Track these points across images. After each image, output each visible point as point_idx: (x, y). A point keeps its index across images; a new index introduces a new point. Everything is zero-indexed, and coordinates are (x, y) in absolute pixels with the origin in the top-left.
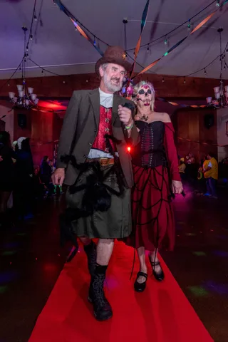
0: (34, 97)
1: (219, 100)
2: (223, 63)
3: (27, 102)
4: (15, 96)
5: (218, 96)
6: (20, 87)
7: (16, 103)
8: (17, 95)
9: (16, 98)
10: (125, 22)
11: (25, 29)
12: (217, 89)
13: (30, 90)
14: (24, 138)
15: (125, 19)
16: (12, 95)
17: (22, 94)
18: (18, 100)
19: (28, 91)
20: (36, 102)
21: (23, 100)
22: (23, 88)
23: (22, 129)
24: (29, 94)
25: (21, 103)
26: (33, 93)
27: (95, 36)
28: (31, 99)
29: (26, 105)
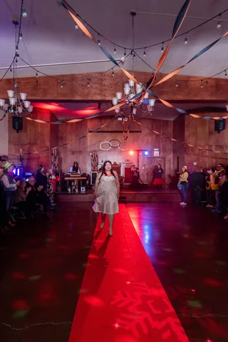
0: (27, 104)
3: (20, 110)
4: (6, 103)
6: (11, 93)
7: (7, 111)
9: (7, 106)
10: (133, 14)
11: (16, 23)
13: (23, 96)
15: (134, 11)
16: (1, 103)
17: (13, 102)
18: (9, 108)
19: (20, 96)
20: (31, 110)
21: (14, 109)
22: (14, 93)
23: (18, 132)
24: (21, 101)
25: (12, 111)
26: (26, 100)
27: (99, 34)
28: (24, 107)
29: (18, 113)
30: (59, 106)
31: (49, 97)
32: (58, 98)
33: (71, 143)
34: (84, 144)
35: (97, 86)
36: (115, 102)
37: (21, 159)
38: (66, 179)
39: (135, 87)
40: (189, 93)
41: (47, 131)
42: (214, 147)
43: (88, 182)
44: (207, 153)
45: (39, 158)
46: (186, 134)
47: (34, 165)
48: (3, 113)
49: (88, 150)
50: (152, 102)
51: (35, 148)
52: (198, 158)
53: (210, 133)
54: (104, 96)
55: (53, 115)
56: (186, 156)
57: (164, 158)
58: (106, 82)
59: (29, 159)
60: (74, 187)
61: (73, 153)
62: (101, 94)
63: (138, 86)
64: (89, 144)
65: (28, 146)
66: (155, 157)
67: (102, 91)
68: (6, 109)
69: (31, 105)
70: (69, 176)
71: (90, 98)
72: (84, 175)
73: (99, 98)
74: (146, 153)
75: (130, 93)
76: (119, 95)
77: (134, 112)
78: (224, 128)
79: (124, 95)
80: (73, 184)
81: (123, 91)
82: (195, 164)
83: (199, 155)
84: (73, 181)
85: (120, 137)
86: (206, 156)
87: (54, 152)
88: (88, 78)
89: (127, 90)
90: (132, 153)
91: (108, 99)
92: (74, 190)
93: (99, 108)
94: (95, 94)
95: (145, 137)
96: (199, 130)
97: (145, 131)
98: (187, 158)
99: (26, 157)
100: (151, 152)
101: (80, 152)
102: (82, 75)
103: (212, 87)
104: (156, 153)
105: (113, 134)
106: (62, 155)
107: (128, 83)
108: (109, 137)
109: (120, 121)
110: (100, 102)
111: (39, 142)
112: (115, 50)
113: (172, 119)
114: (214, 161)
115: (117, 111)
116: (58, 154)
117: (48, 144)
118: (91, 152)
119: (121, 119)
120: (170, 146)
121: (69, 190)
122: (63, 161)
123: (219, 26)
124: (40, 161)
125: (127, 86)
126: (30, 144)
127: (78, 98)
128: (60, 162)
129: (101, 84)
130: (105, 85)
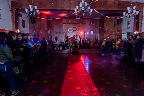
0: (38, 11)
3: (34, 13)
5: (129, 12)
6: (30, 6)
7: (29, 14)
8: (29, 10)
9: (29, 12)
12: (128, 8)
13: (36, 7)
16: (26, 10)
17: (31, 10)
18: (30, 13)
19: (34, 7)
20: (39, 14)
21: (32, 13)
22: (32, 6)
23: (33, 24)
24: (35, 9)
25: (31, 14)
26: (37, 9)
28: (36, 12)
29: (34, 15)
30: (51, 12)
31: (46, 8)
32: (51, 9)
33: (56, 28)
34: (62, 29)
35: (67, 3)
36: (76, 10)
37: (35, 35)
38: (54, 44)
39: (84, 3)
40: (107, 7)
41: (45, 23)
42: (116, 31)
43: (63, 45)
44: (114, 33)
45: (42, 35)
46: (105, 25)
47: (40, 38)
48: (27, 15)
49: (63, 31)
50: (91, 11)
51: (40, 31)
52: (109, 35)
53: (115, 25)
54: (70, 8)
55: (48, 16)
56: (104, 34)
57: (95, 35)
59: (38, 35)
60: (57, 48)
61: (57, 33)
62: (69, 7)
63: (86, 3)
64: (63, 29)
66: (91, 35)
67: (69, 5)
68: (29, 13)
69: (39, 11)
70: (55, 43)
71: (64, 9)
72: (61, 42)
73: (68, 9)
74: (88, 33)
75: (82, 6)
76: (77, 7)
77: (84, 15)
78: (121, 23)
79: (79, 7)
80: (57, 46)
81: (79, 5)
82: (108, 38)
83: (110, 34)
84: (57, 45)
85: (77, 26)
86: (113, 35)
87: (49, 32)
89: (81, 5)
90: (82, 33)
91: (72, 9)
92: (57, 49)
93: (68, 13)
94: (67, 7)
95: (87, 26)
96: (111, 23)
97: (87, 24)
98: (105, 35)
99: (37, 34)
100: (90, 33)
101: (60, 32)
103: (117, 4)
104: (92, 33)
105: (74, 25)
106: (52, 34)
107: (81, 2)
108: (72, 26)
109: (77, 19)
110: (68, 11)
111: (42, 28)
113: (99, 19)
114: (116, 36)
115: (76, 14)
117: (46, 29)
118: (64, 33)
120: (98, 30)
121: (55, 48)
122: (53, 36)
124: (43, 36)
125: (81, 3)
126: (38, 29)
127: (59, 9)
128: (51, 37)
129: (69, 2)
130: (71, 3)
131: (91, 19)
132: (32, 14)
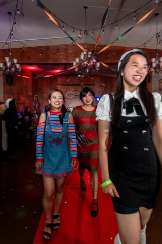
0: (18, 66)
1: (155, 69)
2: (159, 40)
3: (13, 70)
5: (154, 65)
6: (7, 59)
7: (5, 71)
8: (5, 64)
9: (4, 67)
10: (86, 8)
11: (10, 13)
12: (153, 60)
13: (15, 61)
14: (11, 100)
15: (86, 5)
16: (1, 65)
17: (9, 64)
18: (6, 69)
19: (13, 61)
20: (20, 70)
22: (10, 59)
23: (10, 85)
24: (14, 64)
25: (8, 70)
26: (17, 63)
27: (63, 22)
28: (16, 68)
29: (12, 72)
30: (38, 67)
31: (31, 62)
32: (38, 62)
33: (47, 92)
35: (63, 54)
36: (75, 64)
39: (87, 54)
41: (30, 85)
45: (24, 103)
47: (21, 108)
48: (2, 72)
50: (98, 65)
51: (21, 96)
54: (68, 60)
55: (34, 73)
58: (70, 51)
59: (18, 104)
62: (66, 59)
65: (17, 95)
67: (67, 57)
68: (4, 69)
69: (20, 66)
71: (59, 62)
73: (65, 62)
74: (98, 99)
75: (84, 58)
76: (77, 60)
79: (80, 60)
81: (79, 57)
87: (35, 99)
88: (58, 49)
89: (82, 57)
91: (71, 62)
93: (65, 68)
94: (62, 59)
95: (97, 88)
97: (97, 84)
102: (54, 46)
105: (75, 87)
106: (40, 101)
107: (83, 52)
108: (73, 88)
109: (80, 78)
110: (66, 65)
111: (24, 92)
112: (74, 32)
113: (115, 76)
115: (76, 70)
116: (38, 100)
117: (31, 94)
119: (80, 76)
122: (41, 105)
123: (135, 18)
124: (25, 105)
125: (82, 54)
126: (18, 93)
127: (51, 62)
128: (39, 106)
129: (66, 52)
130: (69, 53)
131: (103, 77)
132: (10, 70)
